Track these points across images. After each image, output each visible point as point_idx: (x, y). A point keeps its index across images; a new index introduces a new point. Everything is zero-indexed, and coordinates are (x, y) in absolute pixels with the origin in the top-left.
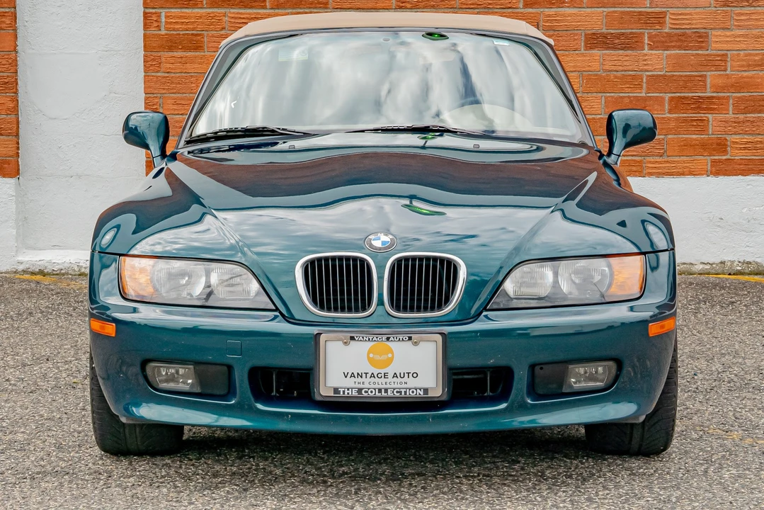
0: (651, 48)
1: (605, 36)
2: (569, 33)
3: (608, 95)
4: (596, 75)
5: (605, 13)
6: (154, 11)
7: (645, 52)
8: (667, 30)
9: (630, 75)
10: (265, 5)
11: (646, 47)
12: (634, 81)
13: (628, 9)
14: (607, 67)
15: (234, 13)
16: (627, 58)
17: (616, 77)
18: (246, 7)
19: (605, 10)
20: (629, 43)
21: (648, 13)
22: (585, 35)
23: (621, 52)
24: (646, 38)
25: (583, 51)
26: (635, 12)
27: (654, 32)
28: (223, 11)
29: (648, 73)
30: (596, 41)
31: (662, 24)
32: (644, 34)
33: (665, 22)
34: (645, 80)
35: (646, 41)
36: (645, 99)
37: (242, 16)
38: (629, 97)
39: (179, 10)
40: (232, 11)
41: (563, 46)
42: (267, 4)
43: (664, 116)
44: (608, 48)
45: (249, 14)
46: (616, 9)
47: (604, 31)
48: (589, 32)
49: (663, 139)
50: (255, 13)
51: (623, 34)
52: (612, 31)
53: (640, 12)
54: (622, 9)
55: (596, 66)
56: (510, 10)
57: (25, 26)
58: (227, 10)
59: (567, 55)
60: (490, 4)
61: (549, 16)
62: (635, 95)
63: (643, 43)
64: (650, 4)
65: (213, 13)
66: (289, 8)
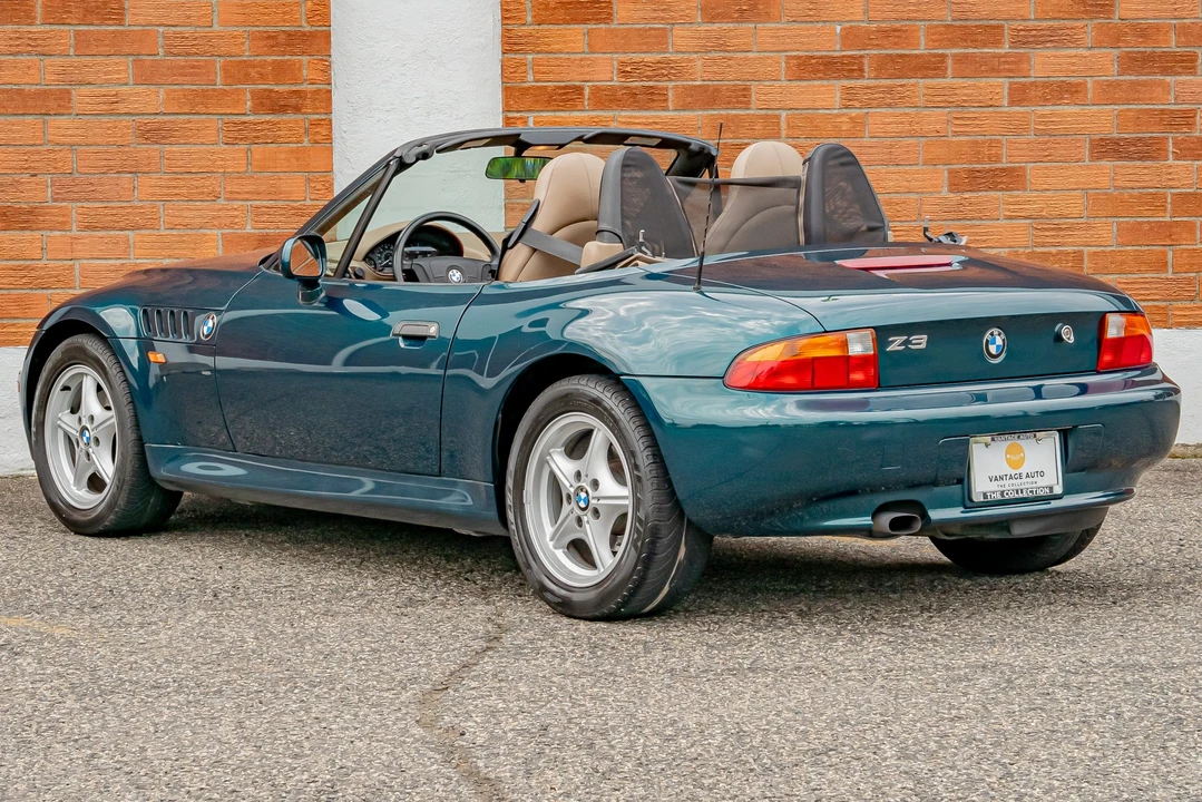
0: (1177, 157)
1: (1116, 142)
2: (1069, 138)
3: (1121, 220)
4: (1106, 194)
5: (1116, 112)
6: (518, 115)
7: (1168, 162)
8: (1197, 134)
9: (1150, 194)
10: (668, 106)
11: (1171, 156)
12: (1155, 201)
13: (1146, 107)
14: (1119, 183)
15: (625, 117)
16: (1146, 171)
17: (1131, 196)
18: (640, 109)
19: (1116, 107)
20: (1148, 151)
21: (1172, 111)
22: (1091, 141)
23: (1138, 163)
24: (1171, 144)
25: (1087, 162)
26: (1156, 110)
27: (1180, 137)
28: (610, 114)
29: (1173, 191)
30: (1107, 148)
31: (1190, 125)
32: (1167, 139)
33: (1194, 124)
34: (1169, 200)
35: (1171, 149)
36: (1170, 225)
37: (636, 121)
38: (1149, 222)
39: (552, 114)
40: (623, 114)
41: (1062, 155)
42: (670, 104)
43: (1195, 247)
44: (1120, 158)
45: (647, 118)
46: (1131, 107)
47: (1116, 135)
48: (1097, 137)
49: (1195, 278)
50: (654, 117)
51: (1140, 139)
52: (1126, 136)
53: (1162, 110)
54: (1140, 107)
55: (1105, 182)
56: (991, 109)
57: (342, 138)
58: (617, 113)
59: (1067, 168)
60: (965, 101)
61: (1043, 116)
62: (1157, 219)
63: (1167, 150)
64: (1175, 99)
65: (597, 117)
66: (701, 109)
